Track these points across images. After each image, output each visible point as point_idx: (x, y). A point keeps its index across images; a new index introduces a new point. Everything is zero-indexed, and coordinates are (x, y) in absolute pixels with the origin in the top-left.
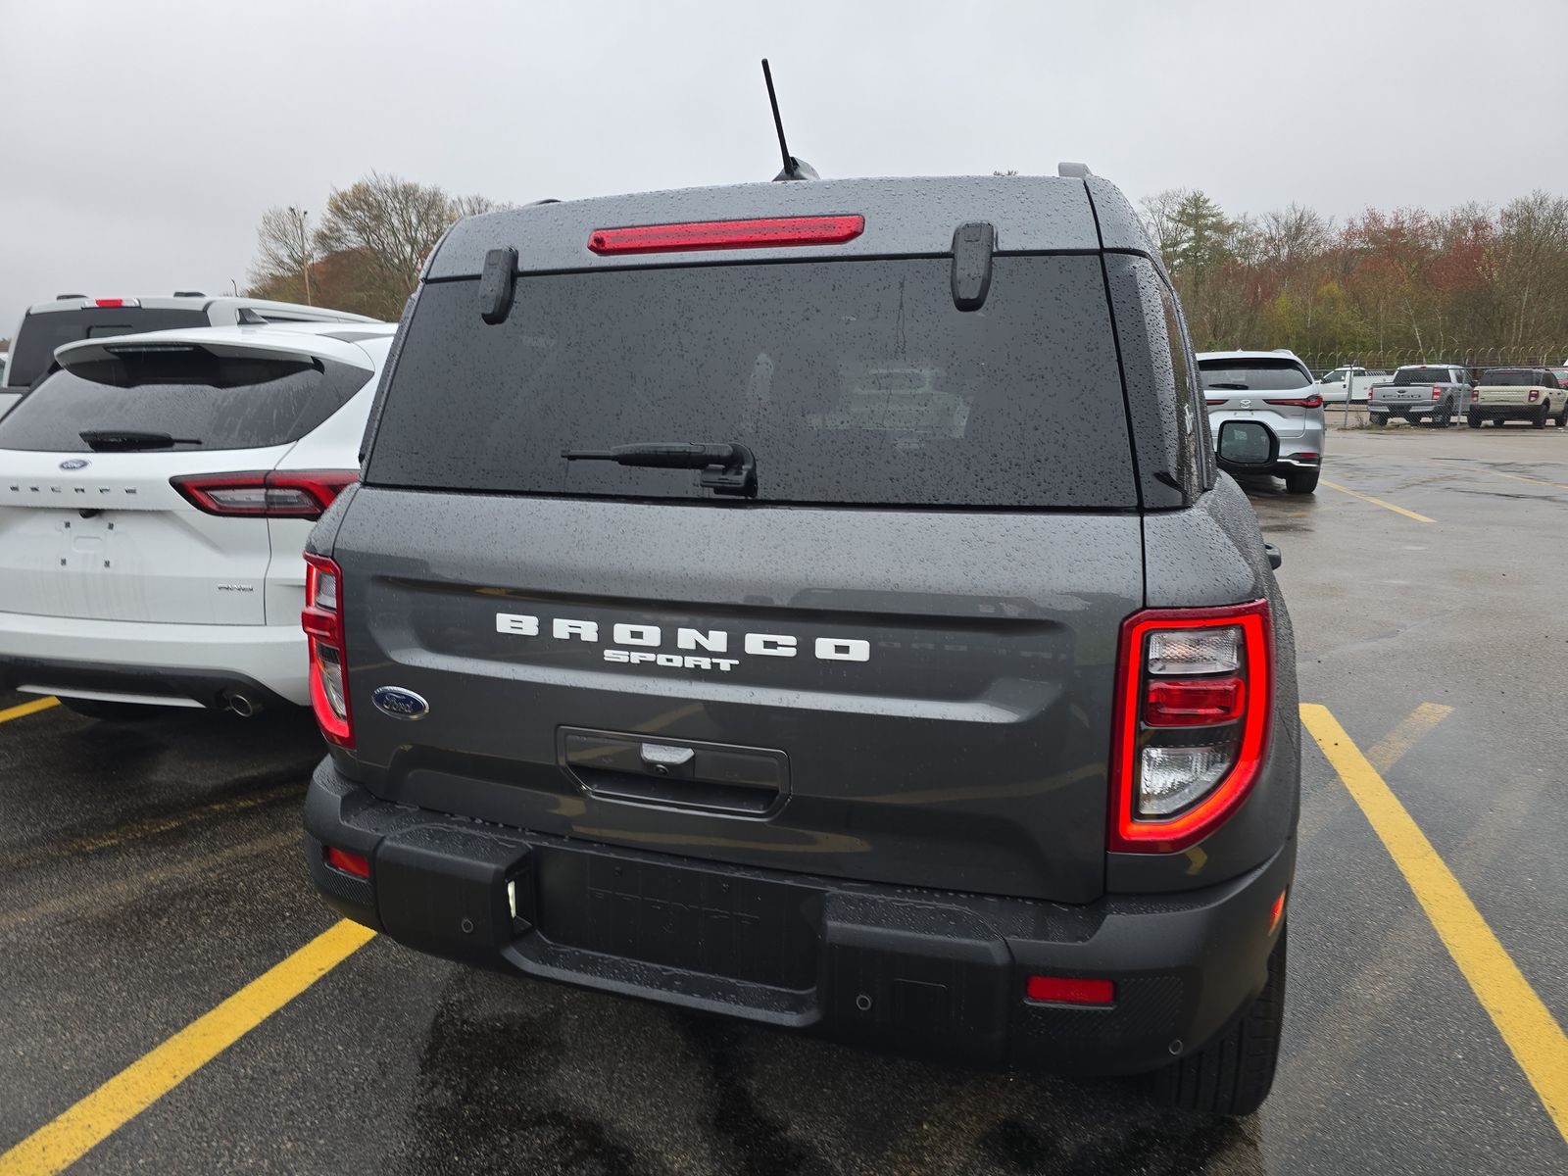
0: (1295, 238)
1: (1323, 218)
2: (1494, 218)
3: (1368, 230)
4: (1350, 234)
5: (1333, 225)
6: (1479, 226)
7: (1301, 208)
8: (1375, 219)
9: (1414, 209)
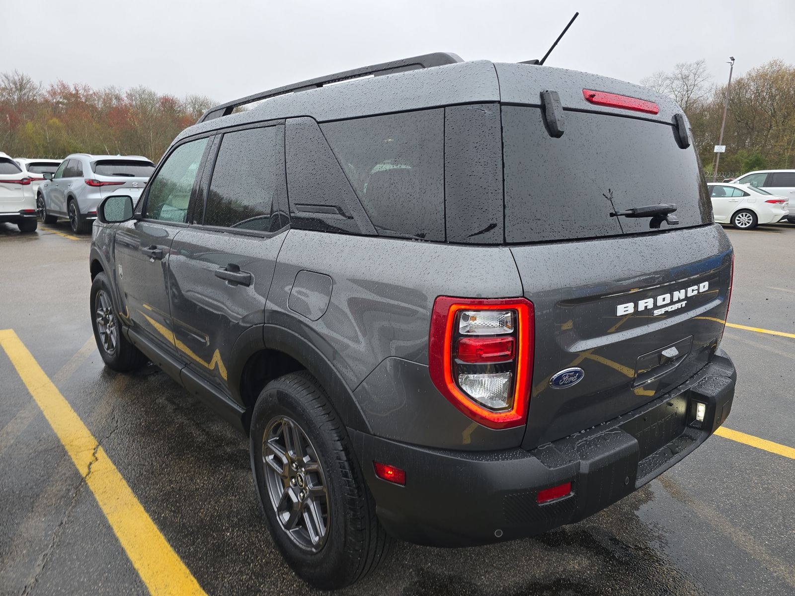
0: (21, 90)
1: (35, 81)
2: (124, 96)
3: (61, 92)
4: (54, 93)
5: (42, 86)
6: (118, 98)
7: (21, 74)
8: (64, 87)
9: (84, 85)
